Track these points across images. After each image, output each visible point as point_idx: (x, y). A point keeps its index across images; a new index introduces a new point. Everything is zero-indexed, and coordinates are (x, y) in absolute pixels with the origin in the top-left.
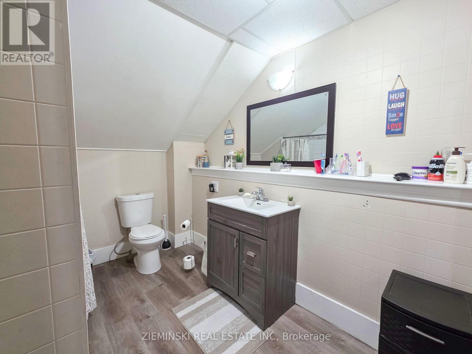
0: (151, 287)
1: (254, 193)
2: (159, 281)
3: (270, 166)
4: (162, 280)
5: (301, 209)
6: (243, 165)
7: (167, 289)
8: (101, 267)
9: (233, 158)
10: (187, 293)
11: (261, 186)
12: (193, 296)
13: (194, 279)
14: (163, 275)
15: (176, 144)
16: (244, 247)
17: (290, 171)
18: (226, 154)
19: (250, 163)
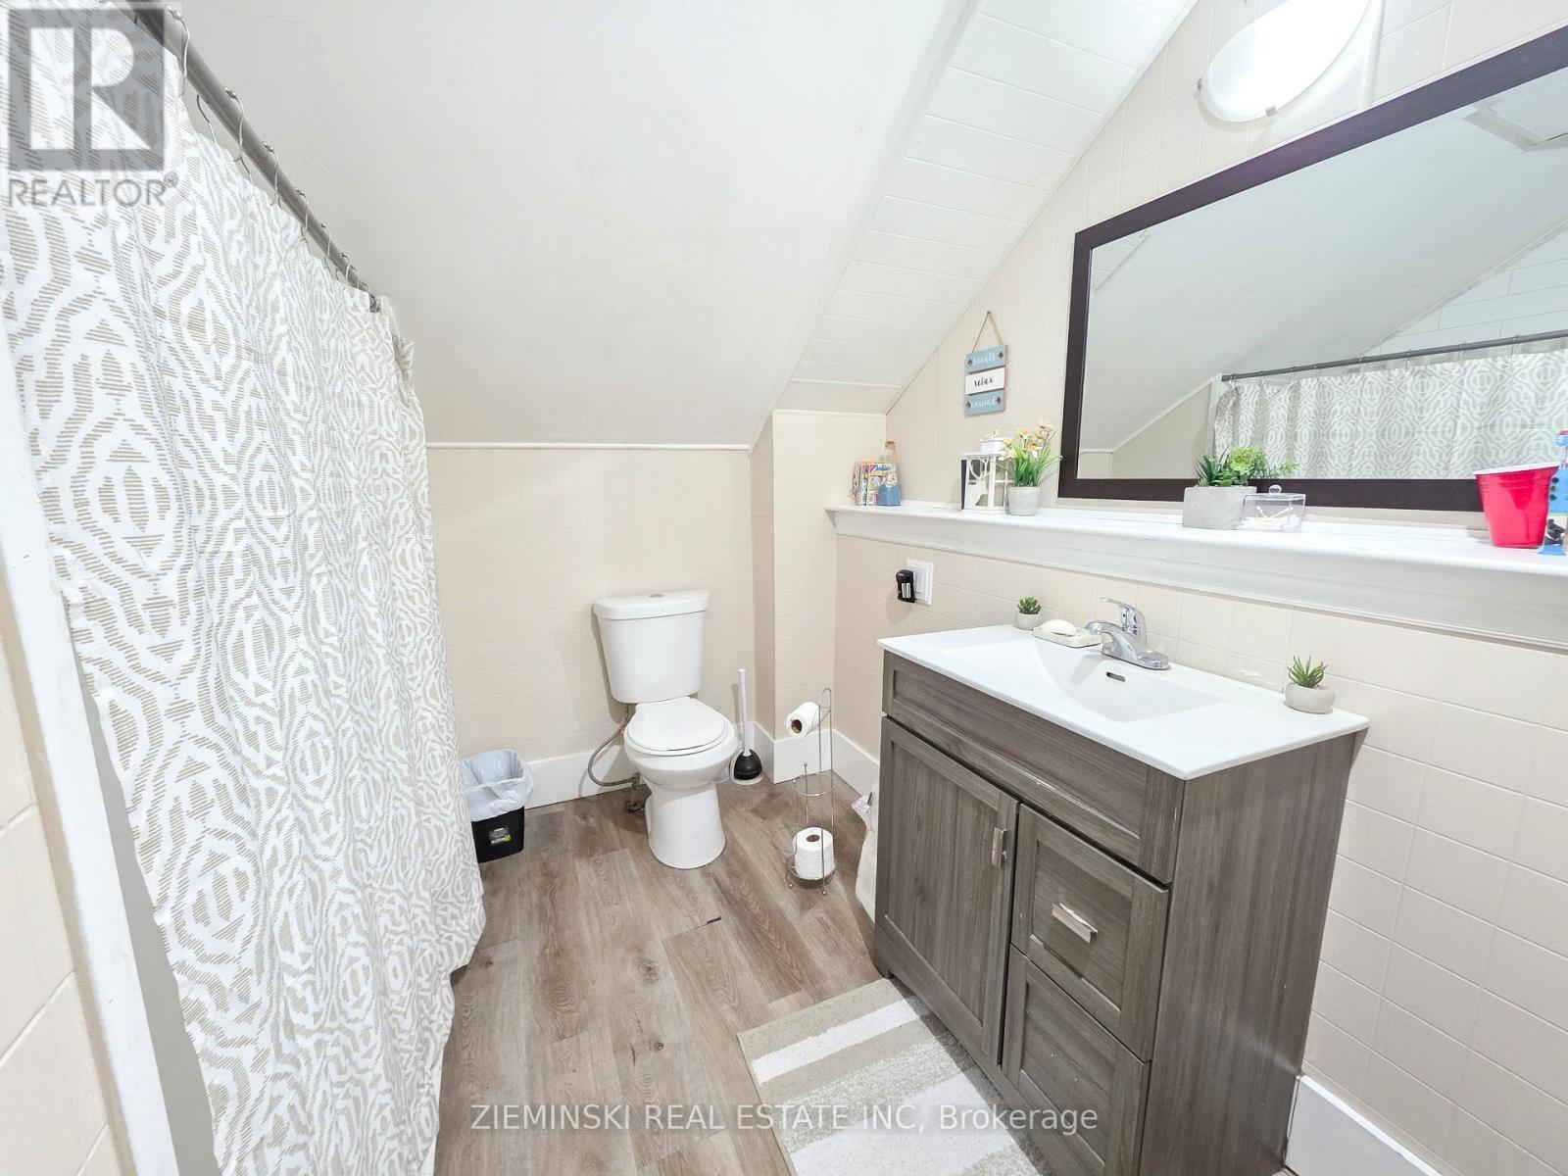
0: (683, 922)
1: (1096, 626)
2: (711, 906)
3: (1182, 500)
4: (721, 900)
5: (1369, 731)
6: (1041, 494)
7: (733, 945)
8: (554, 814)
9: (998, 470)
10: (799, 976)
11: (1130, 595)
12: (820, 996)
13: (829, 922)
14: (726, 881)
15: (785, 421)
16: (1036, 877)
17: (1297, 530)
18: (969, 454)
19: (1071, 486)
